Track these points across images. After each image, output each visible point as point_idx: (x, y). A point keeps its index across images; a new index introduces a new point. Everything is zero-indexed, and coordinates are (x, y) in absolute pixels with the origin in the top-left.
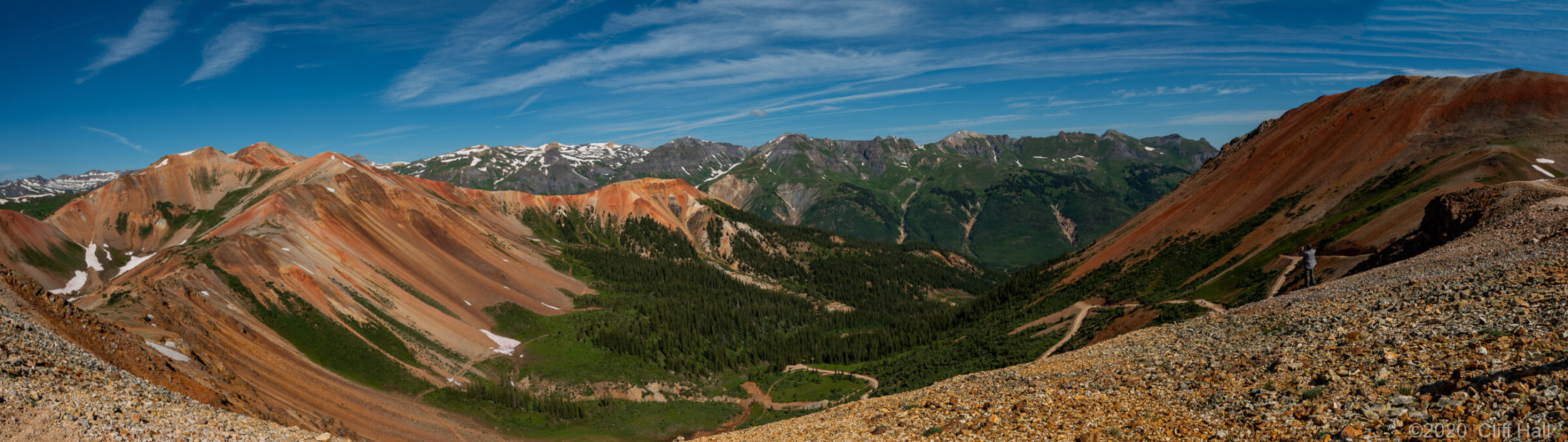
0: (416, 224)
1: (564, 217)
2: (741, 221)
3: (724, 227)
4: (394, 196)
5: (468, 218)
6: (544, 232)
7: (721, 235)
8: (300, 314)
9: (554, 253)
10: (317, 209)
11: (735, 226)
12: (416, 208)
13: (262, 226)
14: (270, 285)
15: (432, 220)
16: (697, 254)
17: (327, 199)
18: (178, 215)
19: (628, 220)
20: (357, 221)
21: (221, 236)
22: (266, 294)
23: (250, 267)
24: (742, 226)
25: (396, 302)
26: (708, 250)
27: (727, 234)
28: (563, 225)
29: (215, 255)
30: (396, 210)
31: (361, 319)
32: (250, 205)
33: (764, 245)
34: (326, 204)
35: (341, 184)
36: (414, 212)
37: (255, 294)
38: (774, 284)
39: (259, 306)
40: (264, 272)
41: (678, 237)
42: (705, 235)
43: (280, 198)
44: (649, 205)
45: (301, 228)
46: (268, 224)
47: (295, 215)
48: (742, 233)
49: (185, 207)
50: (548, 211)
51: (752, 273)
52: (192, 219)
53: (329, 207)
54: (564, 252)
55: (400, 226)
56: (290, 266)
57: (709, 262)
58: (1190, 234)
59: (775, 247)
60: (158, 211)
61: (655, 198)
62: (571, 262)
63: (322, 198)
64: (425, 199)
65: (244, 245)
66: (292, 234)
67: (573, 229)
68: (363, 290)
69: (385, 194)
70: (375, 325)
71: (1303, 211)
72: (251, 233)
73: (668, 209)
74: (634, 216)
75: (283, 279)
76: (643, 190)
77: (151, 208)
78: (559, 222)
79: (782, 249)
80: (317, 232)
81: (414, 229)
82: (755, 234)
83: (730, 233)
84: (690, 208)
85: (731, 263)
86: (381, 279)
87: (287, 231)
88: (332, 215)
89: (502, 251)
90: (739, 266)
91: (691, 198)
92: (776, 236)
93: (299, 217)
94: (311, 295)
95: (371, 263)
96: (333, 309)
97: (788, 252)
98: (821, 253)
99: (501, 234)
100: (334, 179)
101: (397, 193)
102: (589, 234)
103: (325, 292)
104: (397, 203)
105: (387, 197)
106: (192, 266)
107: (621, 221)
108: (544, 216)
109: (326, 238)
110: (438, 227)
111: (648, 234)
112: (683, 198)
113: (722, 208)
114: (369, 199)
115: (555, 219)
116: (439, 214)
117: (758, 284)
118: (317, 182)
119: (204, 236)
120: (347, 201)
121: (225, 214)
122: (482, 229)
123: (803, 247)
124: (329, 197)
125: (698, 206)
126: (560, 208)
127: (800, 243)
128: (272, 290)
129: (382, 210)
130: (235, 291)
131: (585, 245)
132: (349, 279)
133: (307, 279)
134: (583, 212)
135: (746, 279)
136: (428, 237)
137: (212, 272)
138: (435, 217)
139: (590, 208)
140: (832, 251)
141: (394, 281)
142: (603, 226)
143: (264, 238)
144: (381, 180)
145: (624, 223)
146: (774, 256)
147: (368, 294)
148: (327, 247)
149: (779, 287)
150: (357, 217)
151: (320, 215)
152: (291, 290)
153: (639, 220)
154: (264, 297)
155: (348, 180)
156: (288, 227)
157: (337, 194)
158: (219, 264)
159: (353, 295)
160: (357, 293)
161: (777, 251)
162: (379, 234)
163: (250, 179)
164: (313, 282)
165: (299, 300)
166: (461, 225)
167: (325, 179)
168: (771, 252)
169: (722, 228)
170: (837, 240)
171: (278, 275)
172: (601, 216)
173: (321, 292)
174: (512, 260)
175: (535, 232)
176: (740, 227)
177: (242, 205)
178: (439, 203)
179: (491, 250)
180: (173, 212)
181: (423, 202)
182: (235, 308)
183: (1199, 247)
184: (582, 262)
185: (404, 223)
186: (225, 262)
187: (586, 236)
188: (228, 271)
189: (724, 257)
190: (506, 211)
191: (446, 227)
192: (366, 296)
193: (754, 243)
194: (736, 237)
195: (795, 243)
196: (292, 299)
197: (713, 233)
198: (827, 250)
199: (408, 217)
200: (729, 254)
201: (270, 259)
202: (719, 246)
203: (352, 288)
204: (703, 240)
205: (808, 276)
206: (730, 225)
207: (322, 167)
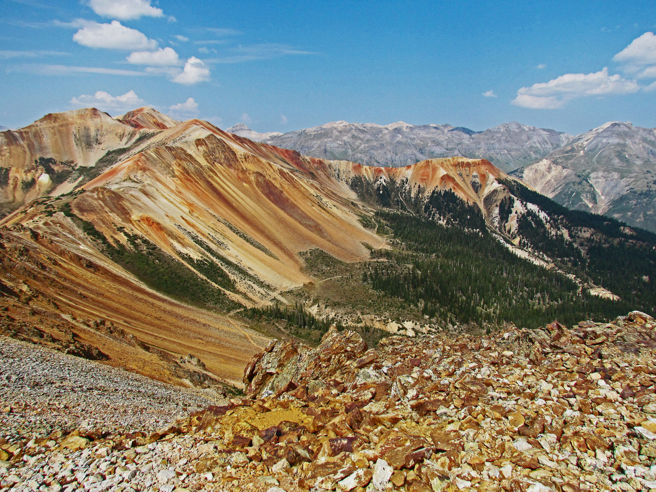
0: (258, 183)
1: (383, 185)
2: (531, 202)
3: (514, 205)
4: (244, 160)
5: (302, 181)
6: (366, 196)
7: (511, 212)
8: (144, 252)
9: (368, 214)
10: (175, 168)
11: (525, 206)
12: (260, 171)
13: (124, 181)
14: (121, 229)
15: (273, 182)
16: (485, 226)
17: (185, 160)
18: (60, 171)
19: (434, 192)
20: (210, 179)
22: (116, 237)
23: (105, 215)
24: (531, 206)
25: (230, 246)
26: (496, 224)
27: (516, 213)
28: (381, 192)
30: (244, 171)
31: (196, 256)
33: (548, 226)
34: (184, 164)
35: (199, 147)
36: (259, 174)
37: (107, 237)
38: (547, 262)
39: (109, 246)
40: (116, 219)
41: (473, 210)
42: (497, 211)
43: (143, 157)
44: (452, 180)
45: (158, 183)
46: (130, 179)
47: (154, 172)
48: (530, 213)
49: (69, 163)
50: (372, 180)
51: (530, 249)
52: (75, 174)
53: (186, 167)
54: (377, 214)
55: (245, 184)
56: (141, 214)
57: (494, 235)
59: (559, 229)
60: (41, 167)
61: (460, 175)
63: (181, 159)
64: (269, 163)
65: (101, 196)
66: (148, 189)
67: (389, 196)
68: (203, 235)
69: (236, 158)
70: (207, 261)
72: (113, 188)
73: (469, 185)
74: (438, 189)
75: (133, 225)
76: (451, 168)
77: (34, 164)
78: (378, 189)
79: (565, 233)
80: (173, 187)
81: (256, 188)
82: (542, 215)
83: (519, 212)
84: (488, 187)
85: (514, 238)
86: (222, 227)
87: (144, 186)
88: (187, 173)
89: (324, 209)
90: (520, 242)
91: (491, 177)
92: (562, 219)
93: (158, 174)
95: (215, 214)
96: (174, 248)
97: (570, 235)
98: (603, 241)
99: (327, 196)
100: (194, 143)
101: (246, 158)
102: (401, 201)
103: (169, 235)
104: (246, 165)
105: (237, 161)
106: (51, 214)
107: (428, 193)
108: (368, 183)
109: (180, 192)
110: (276, 187)
111: (448, 205)
112: (484, 177)
113: (517, 189)
114: (222, 161)
115: (376, 186)
116: (278, 176)
117: (534, 260)
118: (180, 145)
120: (203, 162)
121: (101, 170)
122: (312, 191)
123: (586, 233)
124: (188, 158)
125: (496, 186)
126: (381, 178)
127: (584, 229)
128: (122, 234)
129: (232, 171)
130: (89, 234)
131: (395, 210)
132: (193, 226)
133: (155, 225)
134: (399, 182)
135: (524, 254)
136: (267, 195)
137: (69, 219)
138: (275, 179)
139: (405, 180)
140: (616, 241)
141: (231, 228)
142: (412, 195)
143: (123, 191)
144: (235, 146)
145: (430, 194)
146: (554, 237)
147: (208, 238)
148: (179, 200)
149: (552, 266)
150: (209, 176)
151: (177, 173)
152: (140, 233)
154: (115, 239)
155: (206, 144)
156: (146, 183)
157: (194, 155)
158: (76, 212)
159: (195, 239)
160: (197, 237)
161: (559, 232)
163: (130, 139)
164: (160, 228)
165: (145, 242)
166: (295, 187)
167: (186, 142)
168: (553, 233)
169: (513, 207)
171: (130, 221)
172: (412, 187)
173: (166, 235)
174: (331, 217)
175: (358, 196)
176: (529, 208)
178: (280, 167)
179: (316, 208)
180: (56, 168)
181: (268, 166)
182: (86, 249)
184: (387, 223)
185: (249, 182)
186: (82, 210)
187: (398, 202)
188: (84, 218)
189: (509, 232)
190: (339, 177)
191: (283, 187)
192: (205, 240)
193: (539, 222)
194: (523, 216)
195: (579, 228)
196: (139, 241)
197: (504, 209)
198: (610, 239)
199: (252, 178)
200: (513, 230)
201: (124, 209)
202: (507, 222)
203: (195, 233)
204: (494, 215)
205: (583, 261)
206: (521, 204)
207: (187, 132)
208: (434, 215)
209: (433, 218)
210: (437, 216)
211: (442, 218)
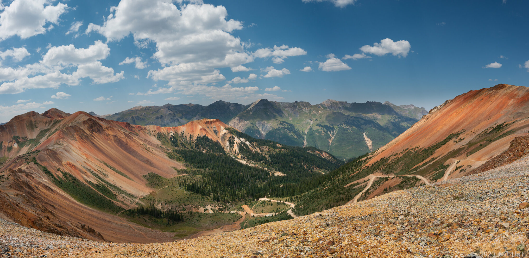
0: (115, 141)
1: (173, 136)
2: (242, 137)
3: (235, 139)
4: (106, 129)
5: (136, 138)
6: (165, 142)
7: (234, 143)
8: (71, 181)
9: (169, 152)
10: (76, 136)
11: (240, 139)
12: (115, 134)
13: (55, 144)
14: (59, 170)
15: (122, 139)
16: (224, 151)
18: (22, 141)
19: (198, 137)
20: (92, 141)
21: (39, 150)
22: (57, 174)
23: (51, 162)
24: (242, 139)
25: (109, 175)
26: (229, 150)
27: (236, 143)
28: (173, 140)
29: (37, 158)
30: (107, 135)
31: (95, 182)
32: (50, 136)
33: (251, 148)
34: (80, 134)
35: (85, 125)
36: (115, 136)
37: (54, 174)
38: (254, 164)
39: (55, 179)
40: (56, 165)
41: (217, 144)
42: (228, 143)
43: (61, 132)
44: (205, 130)
45: (70, 145)
46: (57, 143)
47: (67, 139)
48: (242, 142)
49: (25, 138)
50: (167, 134)
51: (246, 160)
52: (28, 143)
54: (173, 151)
55: (109, 142)
56: (66, 162)
57: (229, 154)
58: (416, 147)
59: (255, 148)
60: (14, 140)
61: (208, 127)
62: (176, 155)
63: (78, 132)
64: (118, 130)
65: (48, 153)
66: (67, 148)
67: (177, 142)
68: (95, 170)
69: (102, 128)
70: (100, 184)
71: (461, 140)
72: (51, 148)
73: (213, 132)
74: (200, 135)
75: (64, 167)
76: (203, 124)
77: (11, 139)
78: (171, 138)
79: (258, 150)
80: (77, 146)
81: (115, 143)
82: (247, 143)
83: (237, 143)
84: (222, 132)
85: (238, 155)
86: (103, 165)
87: (64, 147)
88: (82, 138)
89: (149, 151)
90: (241, 157)
91: (222, 127)
92: (255, 144)
93: (69, 140)
94: (75, 173)
95: (98, 159)
96: (84, 179)
97: (260, 151)
98: (273, 151)
99: (149, 144)
100: (82, 123)
102: (183, 143)
103: (81, 172)
104: (108, 132)
105: (103, 130)
106: (28, 163)
107: (195, 138)
108: (165, 136)
109: (80, 149)
110: (124, 142)
111: (205, 143)
112: (219, 127)
113: (235, 132)
114: (96, 131)
115: (169, 137)
116: (124, 136)
117: (248, 164)
118: (76, 125)
119: (33, 150)
120: (88, 132)
121: (40, 140)
122: (141, 142)
123: (266, 149)
124: (81, 131)
125: (225, 131)
126: (171, 132)
127: (265, 147)
128: (60, 172)
129: (102, 135)
130: (46, 173)
131: (181, 148)
132: (90, 166)
133: (73, 167)
134: (180, 134)
135: (244, 162)
136: (120, 146)
137: (36, 165)
138: (123, 138)
139: (183, 132)
140: (277, 150)
141: (107, 166)
142: (188, 140)
143: (56, 150)
144: (101, 123)
145: (196, 138)
146: (254, 153)
147: (98, 172)
148: (81, 152)
149: (257, 166)
150: (92, 139)
151: (77, 139)
152: (67, 171)
153: (202, 137)
154: (57, 175)
155: (88, 123)
156: (65, 145)
157: (83, 129)
158: (38, 161)
159: (92, 172)
160: (93, 171)
161: (256, 150)
162: (101, 146)
163: (49, 124)
164: (76, 168)
165: (70, 176)
166: (133, 141)
167: (78, 123)
168: (254, 150)
170: (279, 146)
171: (62, 165)
172: (187, 135)
173: (79, 172)
174: (153, 155)
175: (162, 143)
176: (241, 140)
177: (47, 136)
178: (124, 132)
179: (145, 151)
180: (20, 140)
181: (118, 131)
182: (46, 180)
183: (419, 153)
184: (180, 155)
185: (111, 140)
186: (41, 161)
187: (182, 144)
188: (42, 164)
189: (235, 153)
190: (150, 134)
191: (127, 142)
192: (97, 173)
193: (247, 146)
194: (240, 144)
195: (263, 147)
196: (68, 176)
197: (231, 142)
198: (275, 150)
199: (112, 138)
200: (237, 151)
201: (58, 159)
202: (233, 148)
203: (92, 170)
204: (227, 146)
205: (268, 161)
206: (237, 139)
207: (77, 118)
208: (200, 149)
209: (200, 150)
210: (202, 149)
211: (204, 150)
